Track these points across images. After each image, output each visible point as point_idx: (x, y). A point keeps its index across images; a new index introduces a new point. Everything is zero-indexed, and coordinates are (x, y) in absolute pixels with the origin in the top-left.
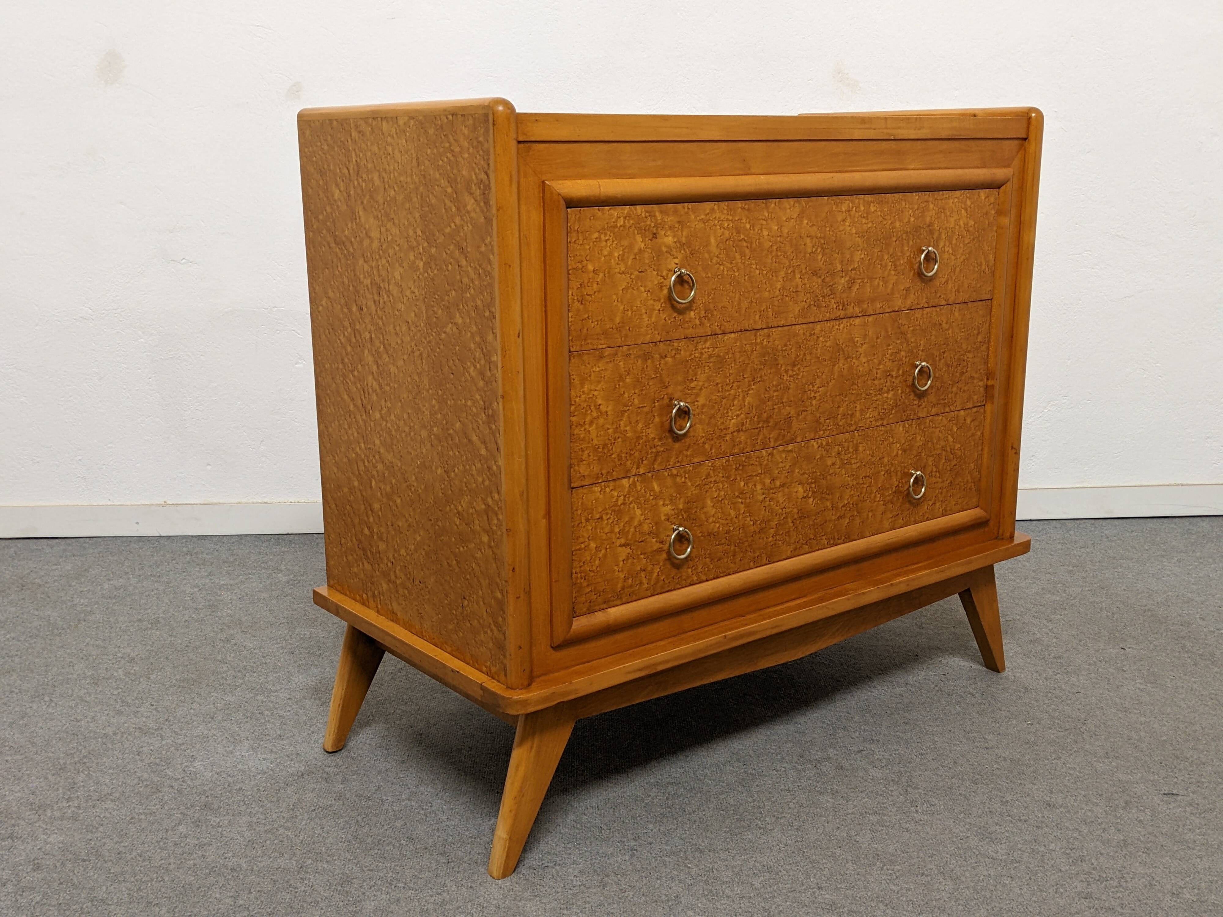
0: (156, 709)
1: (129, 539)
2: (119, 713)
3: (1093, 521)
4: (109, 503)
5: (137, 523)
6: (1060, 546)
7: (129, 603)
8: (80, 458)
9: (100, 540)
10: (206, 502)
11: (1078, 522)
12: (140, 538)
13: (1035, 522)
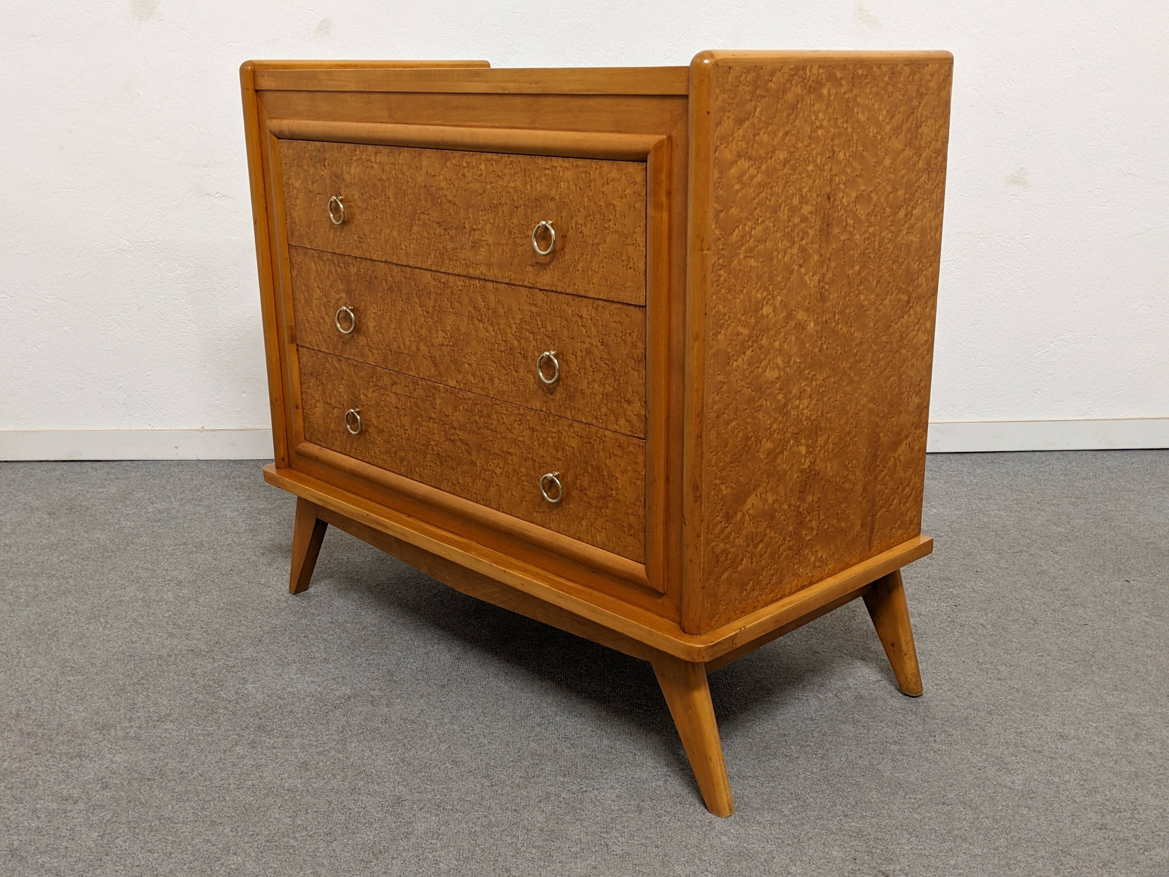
0: (206, 632)
1: (169, 463)
2: (172, 635)
3: (1094, 453)
4: (149, 428)
5: (177, 447)
6: (1062, 478)
7: (173, 527)
8: (121, 384)
9: (140, 463)
10: (242, 428)
11: (1079, 453)
12: (179, 462)
13: (1037, 453)
